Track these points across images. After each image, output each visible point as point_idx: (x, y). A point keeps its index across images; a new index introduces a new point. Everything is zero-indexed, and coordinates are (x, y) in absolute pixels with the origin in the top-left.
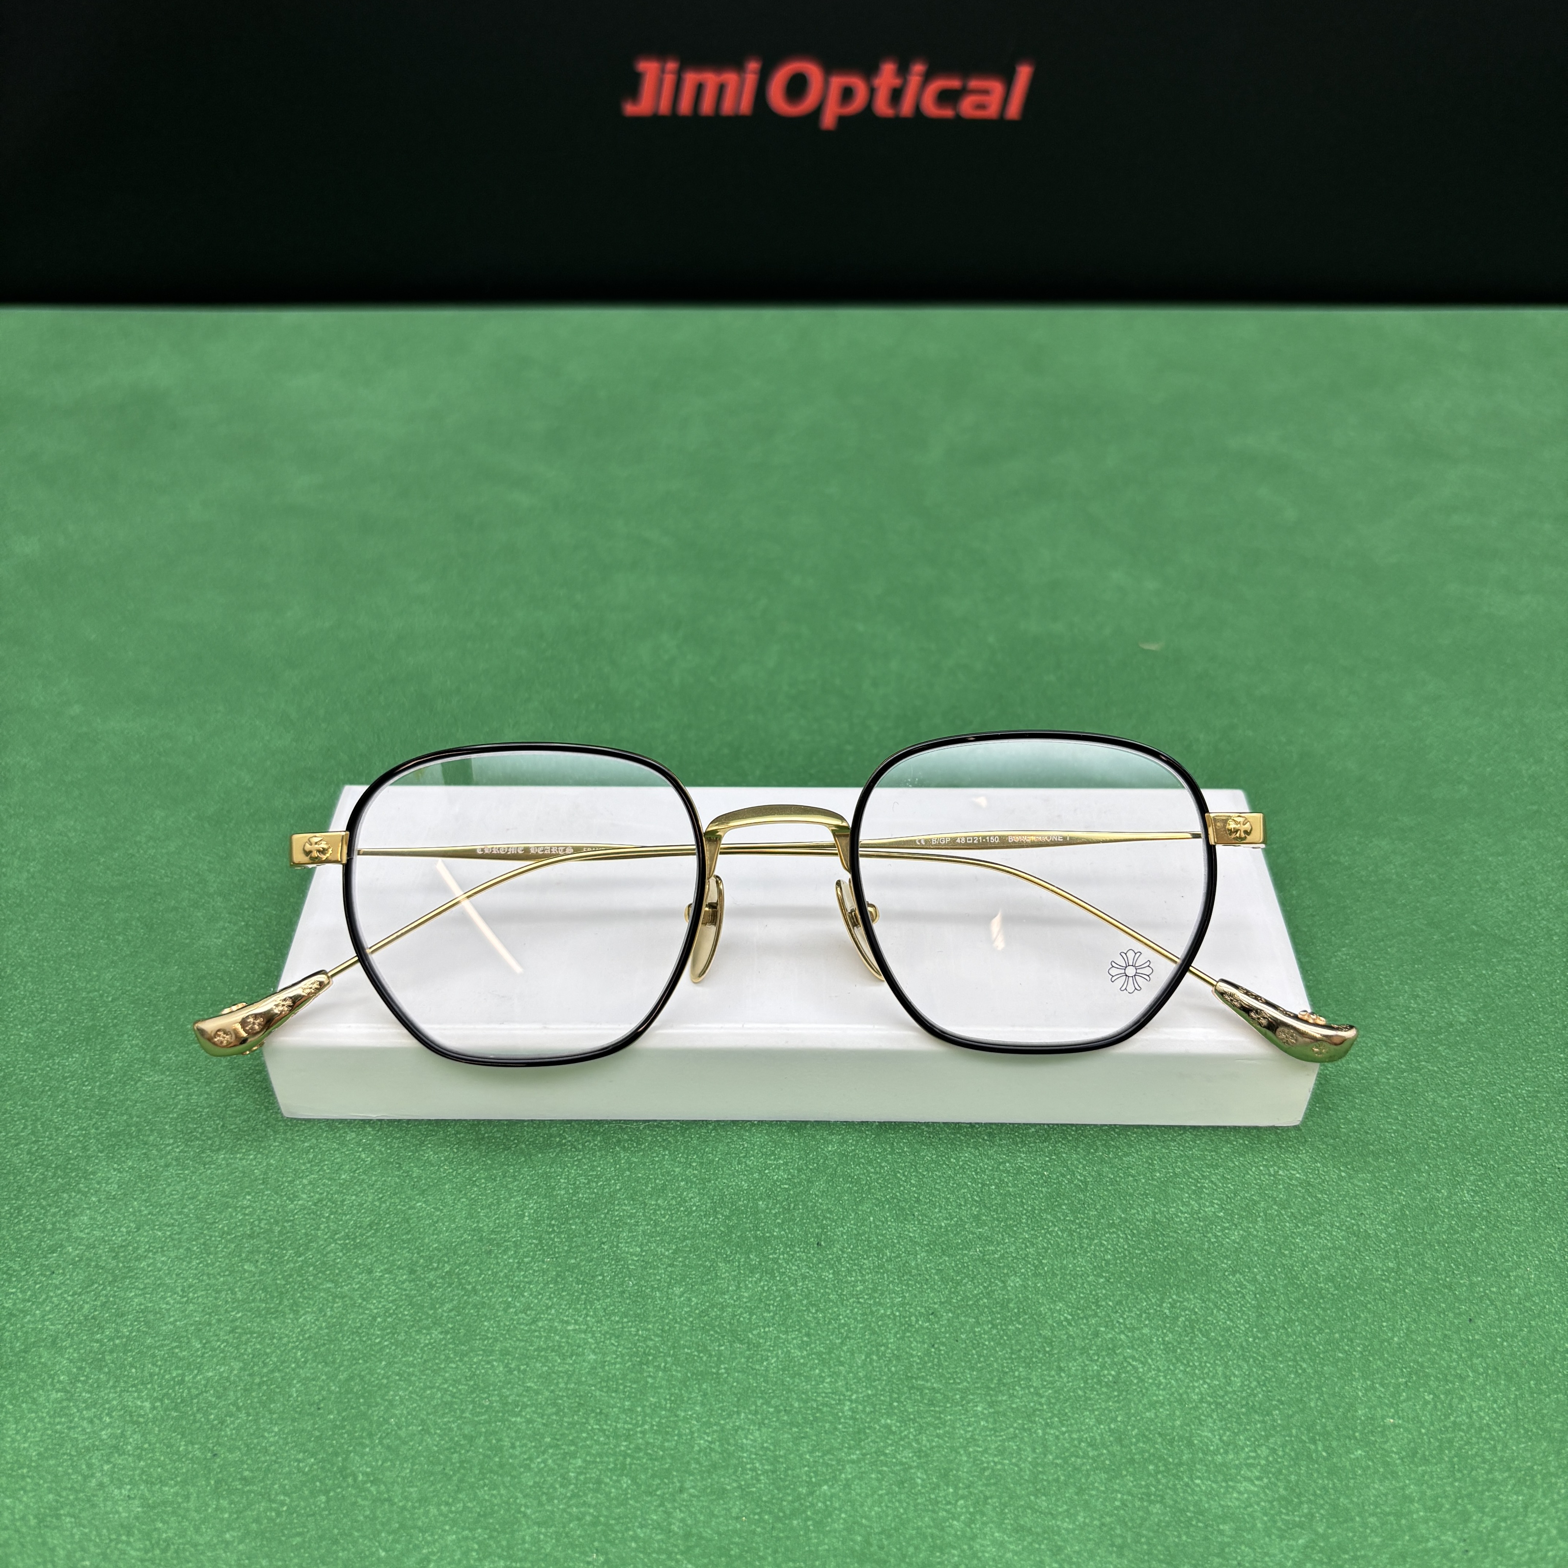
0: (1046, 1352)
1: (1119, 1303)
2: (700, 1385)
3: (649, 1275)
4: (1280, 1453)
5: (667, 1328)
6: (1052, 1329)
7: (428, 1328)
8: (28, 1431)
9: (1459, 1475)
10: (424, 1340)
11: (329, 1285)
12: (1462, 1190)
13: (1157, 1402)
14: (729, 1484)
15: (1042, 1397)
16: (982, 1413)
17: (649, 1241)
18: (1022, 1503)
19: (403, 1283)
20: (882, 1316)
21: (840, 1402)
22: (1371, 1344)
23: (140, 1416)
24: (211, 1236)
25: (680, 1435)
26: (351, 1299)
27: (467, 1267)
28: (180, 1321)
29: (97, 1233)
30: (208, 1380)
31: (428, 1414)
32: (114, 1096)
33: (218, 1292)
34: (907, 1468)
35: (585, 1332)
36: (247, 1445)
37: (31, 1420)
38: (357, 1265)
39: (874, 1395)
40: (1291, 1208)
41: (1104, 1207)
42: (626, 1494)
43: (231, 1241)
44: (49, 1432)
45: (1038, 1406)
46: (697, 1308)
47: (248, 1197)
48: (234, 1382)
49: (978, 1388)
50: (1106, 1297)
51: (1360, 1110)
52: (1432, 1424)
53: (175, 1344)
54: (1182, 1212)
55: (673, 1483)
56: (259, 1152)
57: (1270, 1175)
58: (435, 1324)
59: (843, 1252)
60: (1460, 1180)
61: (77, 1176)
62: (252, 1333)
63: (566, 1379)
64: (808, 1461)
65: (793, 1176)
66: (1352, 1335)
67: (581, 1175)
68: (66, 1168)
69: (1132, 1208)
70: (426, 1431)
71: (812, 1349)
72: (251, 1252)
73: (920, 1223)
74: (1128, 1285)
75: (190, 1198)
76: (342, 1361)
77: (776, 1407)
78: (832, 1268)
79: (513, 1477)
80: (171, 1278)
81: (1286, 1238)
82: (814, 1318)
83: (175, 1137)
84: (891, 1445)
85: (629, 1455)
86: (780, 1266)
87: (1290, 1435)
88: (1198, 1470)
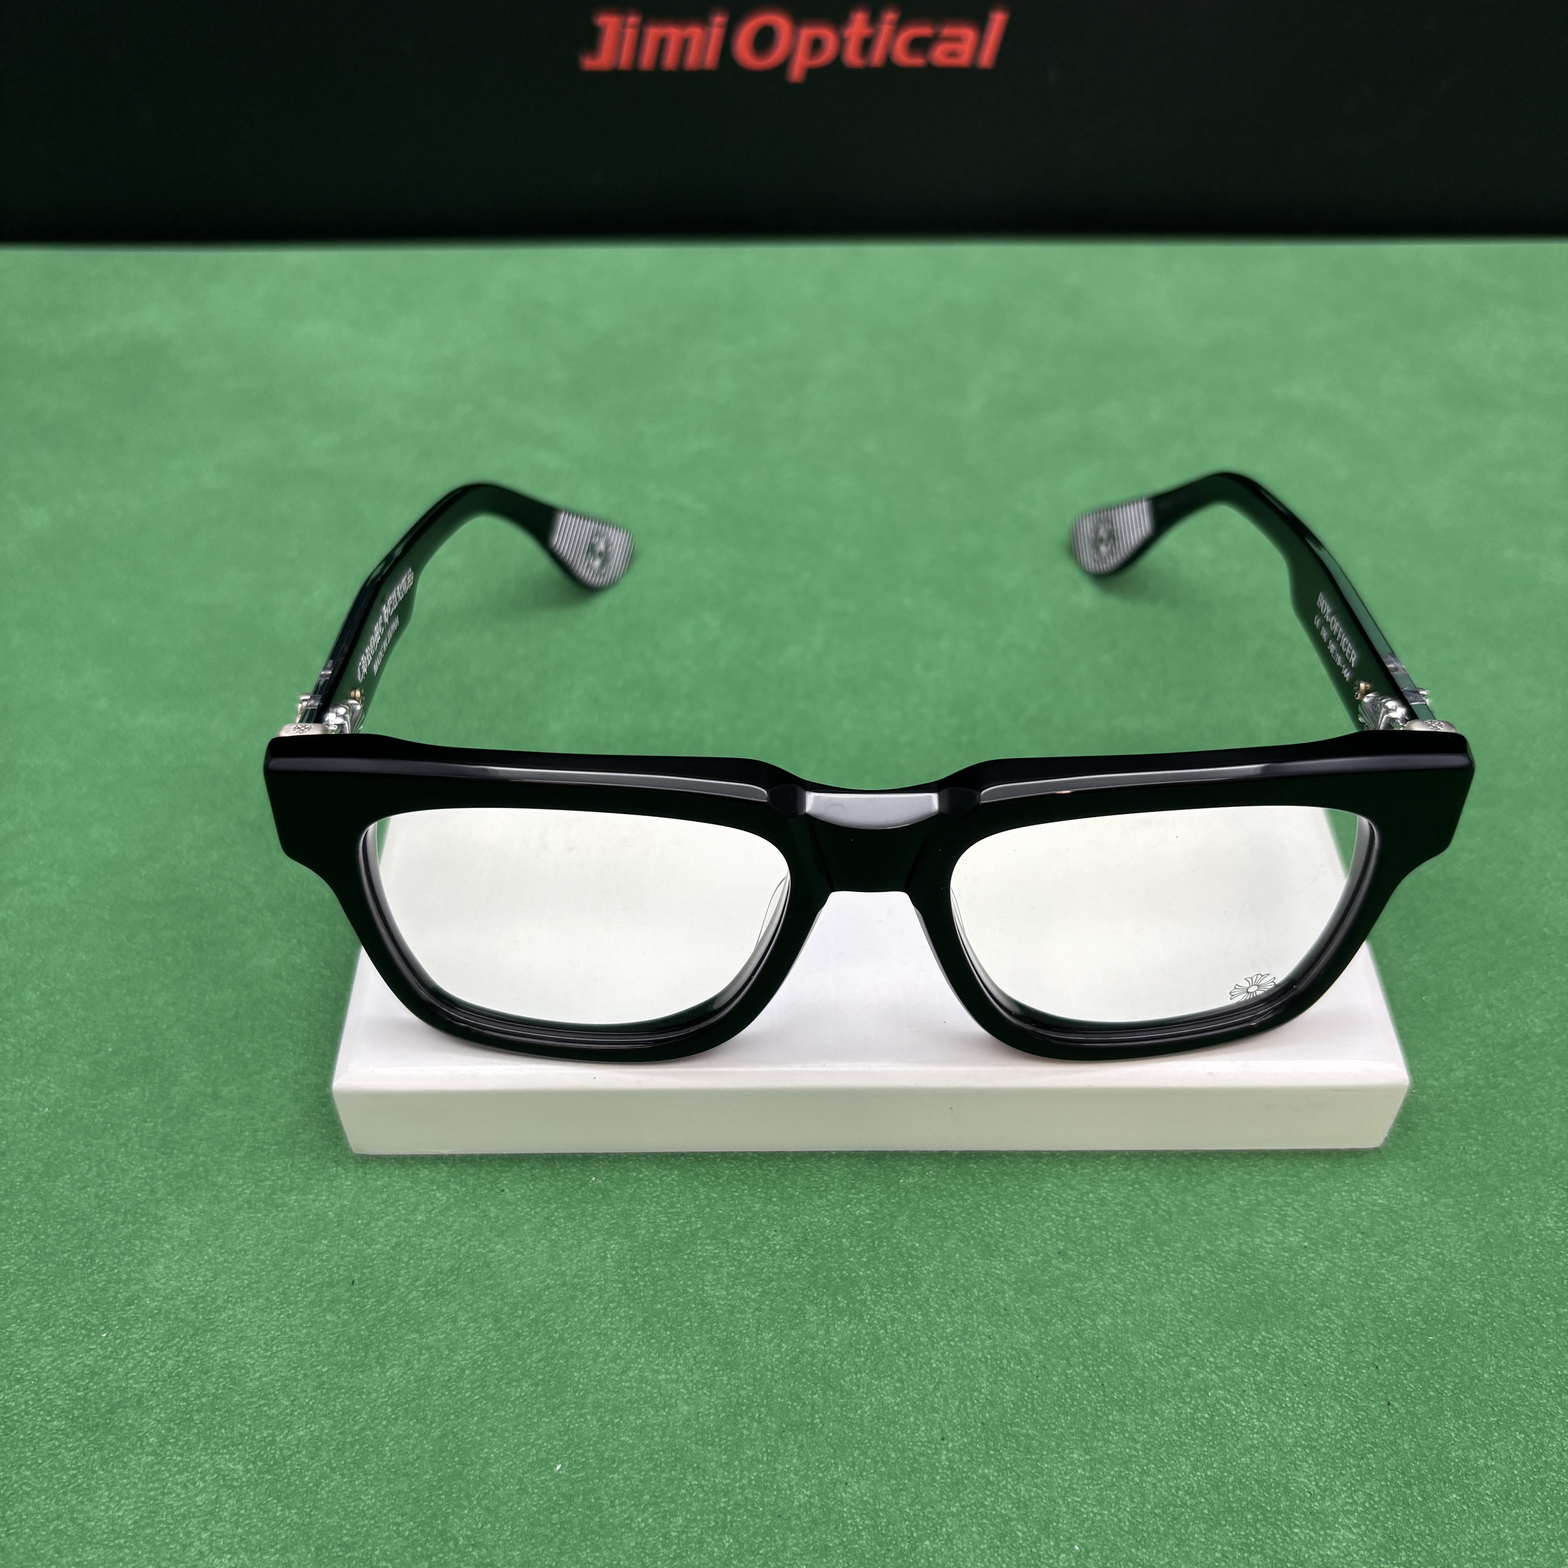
0: (1138, 1394)
1: (1209, 1340)
2: (796, 1437)
3: (737, 1320)
4: (1377, 1499)
5: (759, 1376)
6: (1144, 1370)
7: (518, 1381)
8: (121, 1498)
9: (1552, 1517)
10: (515, 1393)
11: (414, 1336)
12: (1546, 1216)
13: (1251, 1446)
14: (831, 1541)
15: (1136, 1442)
16: (1079, 1461)
17: (734, 1284)
18: (1124, 1556)
19: (489, 1332)
20: (972, 1359)
21: (937, 1452)
22: (1462, 1382)
23: (233, 1479)
24: (290, 1285)
25: (779, 1489)
26: (438, 1350)
27: (553, 1314)
28: (265, 1376)
29: (173, 1283)
30: (300, 1439)
31: (524, 1473)
32: (178, 1133)
33: (302, 1344)
34: (1007, 1521)
35: (677, 1381)
36: (345, 1510)
37: (124, 1486)
38: (440, 1314)
39: (971, 1443)
40: (1375, 1236)
41: (1189, 1239)
42: (729, 1554)
43: (311, 1289)
44: (143, 1499)
45: (1134, 1452)
46: (787, 1355)
47: (324, 1242)
48: (326, 1440)
49: (1073, 1434)
50: (1196, 1334)
51: (1439, 1129)
52: (1524, 1465)
53: (263, 1402)
54: (1266, 1242)
55: (775, 1541)
56: (331, 1193)
57: (1352, 1200)
58: (523, 1374)
59: (930, 1291)
60: (1542, 1204)
61: (147, 1221)
62: (340, 1388)
63: (660, 1432)
64: (908, 1514)
65: (875, 1211)
66: (1442, 1372)
67: (660, 1213)
68: (136, 1213)
69: (1216, 1239)
70: (522, 1491)
71: (905, 1395)
72: (332, 1301)
73: (1007, 1259)
74: (1217, 1322)
75: (264, 1243)
76: (434, 1417)
77: (873, 1458)
78: (920, 1308)
79: (613, 1537)
80: (253, 1331)
81: (1372, 1268)
82: (906, 1363)
83: (244, 1178)
84: (990, 1496)
85: (729, 1512)
86: (870, 1309)
87: (1386, 1480)
88: (1296, 1518)
